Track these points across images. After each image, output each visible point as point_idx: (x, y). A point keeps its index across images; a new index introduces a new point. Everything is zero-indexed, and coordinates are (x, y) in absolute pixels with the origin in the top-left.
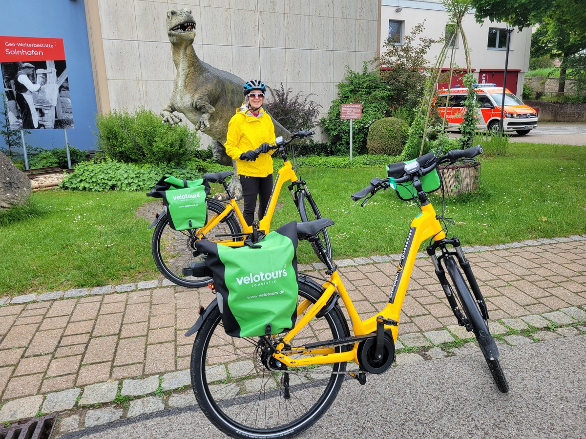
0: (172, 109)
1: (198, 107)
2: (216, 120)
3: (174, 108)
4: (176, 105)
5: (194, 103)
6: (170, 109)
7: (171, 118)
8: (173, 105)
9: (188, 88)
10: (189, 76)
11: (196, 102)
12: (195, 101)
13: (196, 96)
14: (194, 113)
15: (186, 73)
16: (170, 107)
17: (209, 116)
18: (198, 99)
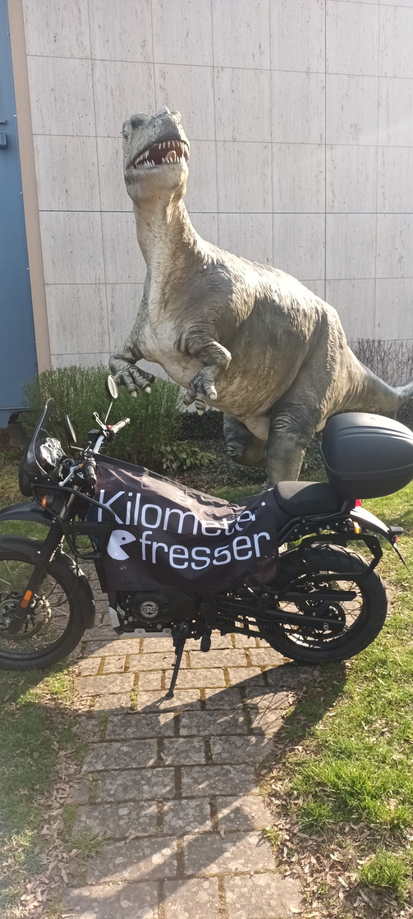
0: (133, 354)
1: (192, 351)
2: (233, 378)
3: (140, 352)
4: (142, 345)
5: (183, 342)
6: (129, 355)
7: (131, 375)
8: (135, 345)
9: (170, 307)
10: (173, 277)
11: (187, 340)
12: (184, 336)
13: (188, 326)
14: (184, 365)
15: (167, 272)
16: (130, 349)
17: (217, 371)
18: (192, 333)
